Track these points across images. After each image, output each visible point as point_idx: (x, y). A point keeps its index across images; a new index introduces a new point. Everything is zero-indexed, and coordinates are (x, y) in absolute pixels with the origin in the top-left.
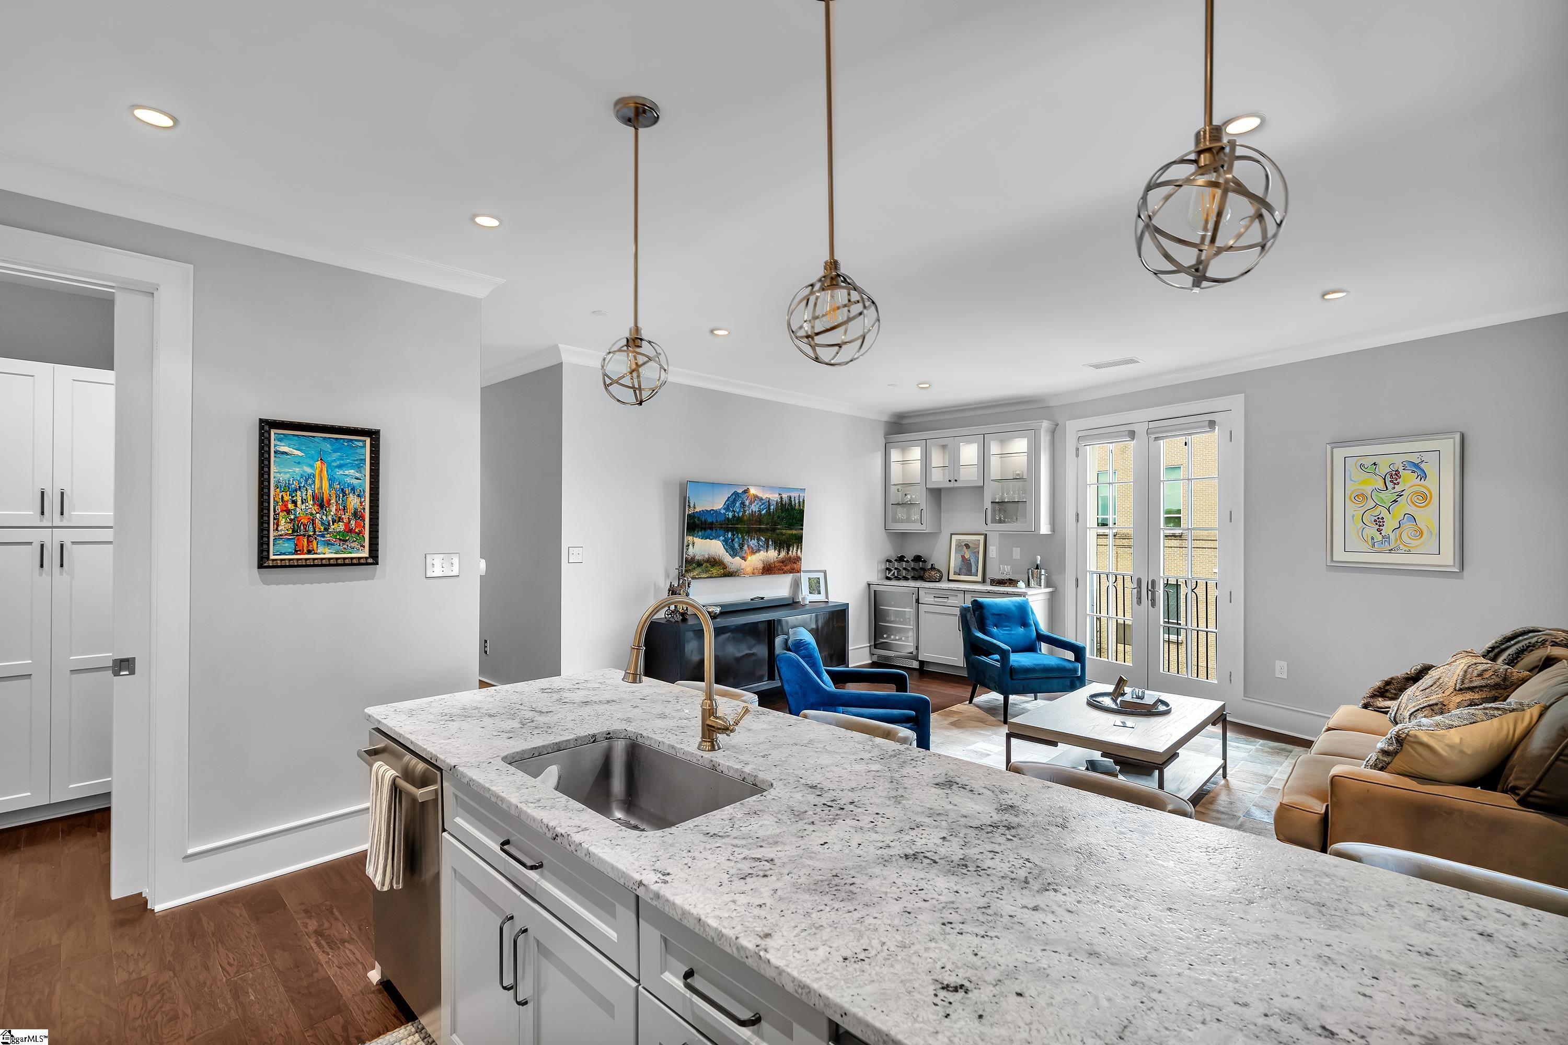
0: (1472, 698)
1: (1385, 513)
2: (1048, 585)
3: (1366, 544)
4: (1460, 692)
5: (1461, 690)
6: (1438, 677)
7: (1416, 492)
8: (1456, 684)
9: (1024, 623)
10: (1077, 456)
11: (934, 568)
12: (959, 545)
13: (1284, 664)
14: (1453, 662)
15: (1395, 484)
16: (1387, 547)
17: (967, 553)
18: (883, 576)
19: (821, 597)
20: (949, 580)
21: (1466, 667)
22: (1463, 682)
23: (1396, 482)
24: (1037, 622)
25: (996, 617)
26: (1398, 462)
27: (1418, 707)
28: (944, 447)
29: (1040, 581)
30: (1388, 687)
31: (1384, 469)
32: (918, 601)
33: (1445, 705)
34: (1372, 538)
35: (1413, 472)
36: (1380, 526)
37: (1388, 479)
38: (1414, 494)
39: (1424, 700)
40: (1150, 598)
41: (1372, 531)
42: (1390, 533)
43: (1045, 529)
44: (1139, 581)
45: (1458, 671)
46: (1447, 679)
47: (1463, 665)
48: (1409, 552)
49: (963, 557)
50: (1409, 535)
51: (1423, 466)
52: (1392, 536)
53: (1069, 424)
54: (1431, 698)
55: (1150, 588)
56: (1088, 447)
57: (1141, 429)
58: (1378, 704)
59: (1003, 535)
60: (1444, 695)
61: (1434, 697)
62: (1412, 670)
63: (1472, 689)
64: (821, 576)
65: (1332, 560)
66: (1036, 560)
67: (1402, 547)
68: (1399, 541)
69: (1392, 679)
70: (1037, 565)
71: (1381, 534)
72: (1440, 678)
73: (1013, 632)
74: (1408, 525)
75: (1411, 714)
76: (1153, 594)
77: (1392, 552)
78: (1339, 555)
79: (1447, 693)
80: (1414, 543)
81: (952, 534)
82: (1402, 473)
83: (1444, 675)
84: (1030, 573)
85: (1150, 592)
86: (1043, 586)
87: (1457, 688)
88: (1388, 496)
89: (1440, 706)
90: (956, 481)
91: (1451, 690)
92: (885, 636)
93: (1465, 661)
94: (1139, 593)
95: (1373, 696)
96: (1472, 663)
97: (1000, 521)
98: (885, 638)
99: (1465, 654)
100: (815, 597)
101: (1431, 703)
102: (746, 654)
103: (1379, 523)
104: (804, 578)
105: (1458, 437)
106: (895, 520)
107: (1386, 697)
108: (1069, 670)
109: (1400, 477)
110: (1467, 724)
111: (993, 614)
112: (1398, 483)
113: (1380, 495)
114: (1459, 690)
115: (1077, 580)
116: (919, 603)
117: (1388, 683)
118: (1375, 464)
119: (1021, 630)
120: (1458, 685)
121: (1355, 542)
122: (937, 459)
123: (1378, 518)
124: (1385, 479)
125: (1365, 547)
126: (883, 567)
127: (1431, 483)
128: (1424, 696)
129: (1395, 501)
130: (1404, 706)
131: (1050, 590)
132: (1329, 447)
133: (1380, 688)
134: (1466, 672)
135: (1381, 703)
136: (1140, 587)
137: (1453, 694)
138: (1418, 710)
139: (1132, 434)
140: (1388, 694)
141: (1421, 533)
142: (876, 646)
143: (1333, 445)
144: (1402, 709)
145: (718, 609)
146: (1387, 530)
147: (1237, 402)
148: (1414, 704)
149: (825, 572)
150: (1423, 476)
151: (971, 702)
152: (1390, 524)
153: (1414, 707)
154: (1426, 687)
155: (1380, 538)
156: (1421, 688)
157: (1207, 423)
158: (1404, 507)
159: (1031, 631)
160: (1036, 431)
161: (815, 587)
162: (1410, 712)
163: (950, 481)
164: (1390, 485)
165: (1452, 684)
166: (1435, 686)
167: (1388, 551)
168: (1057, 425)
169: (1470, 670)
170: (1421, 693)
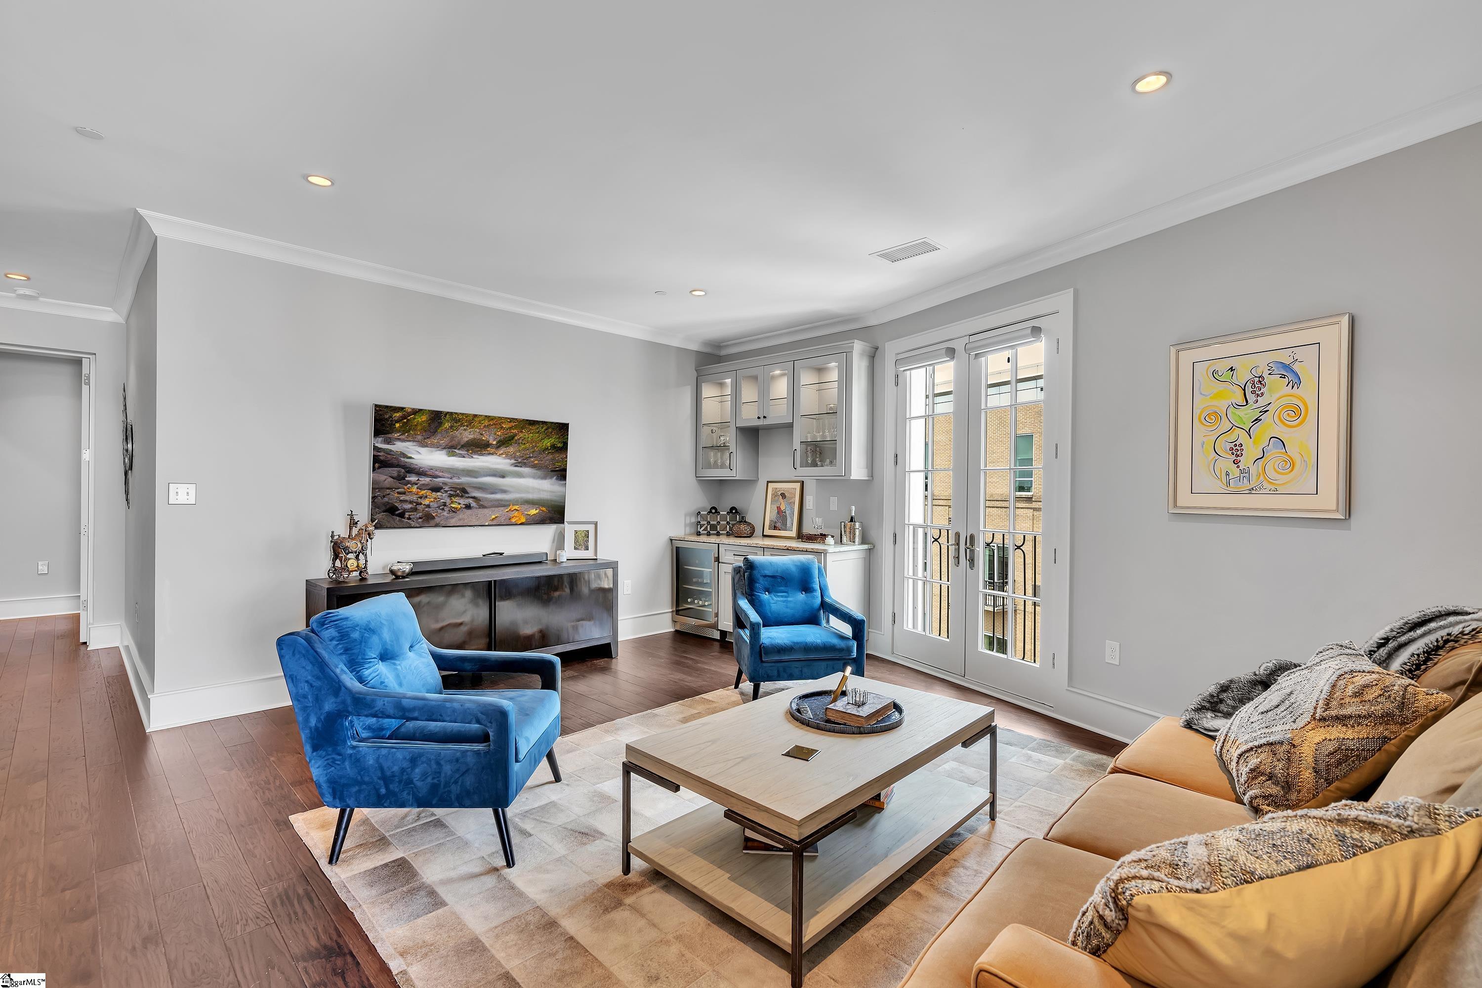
0: (1342, 736)
1: (1243, 438)
2: (864, 541)
3: (1218, 482)
4: (1321, 724)
5: (1323, 719)
6: (1288, 691)
7: (1287, 406)
8: (1315, 708)
9: (806, 586)
10: (897, 384)
11: (745, 522)
12: (775, 495)
13: (1116, 645)
14: (1316, 664)
15: (1258, 395)
16: (1246, 485)
17: (783, 504)
18: (693, 530)
19: (589, 554)
20: (764, 536)
21: (1334, 678)
22: (1327, 705)
23: (1259, 393)
24: (826, 586)
25: (769, 579)
26: (1262, 364)
27: (1250, 745)
28: (755, 378)
29: (854, 538)
30: (1224, 696)
31: (1243, 376)
32: (717, 560)
33: (1294, 746)
34: (1227, 474)
35: (1283, 376)
36: (1237, 456)
37: (1249, 390)
38: (1282, 409)
39: (1263, 731)
40: (968, 558)
41: (1227, 463)
42: (1250, 465)
43: (858, 472)
44: (958, 535)
45: (1322, 683)
46: (1302, 696)
47: (1331, 671)
48: (1275, 492)
49: (779, 508)
50: (1276, 467)
51: (1296, 367)
52: (1253, 470)
53: (888, 346)
54: (1274, 729)
55: (968, 544)
56: (908, 372)
57: (958, 345)
58: (1205, 722)
59: (821, 481)
60: (1295, 726)
61: (1279, 728)
62: (1262, 668)
63: (1341, 720)
64: (591, 528)
65: (1175, 506)
66: (851, 511)
67: (1266, 485)
68: (1262, 478)
69: (1231, 681)
70: (852, 518)
71: (1238, 467)
72: (1291, 693)
73: (789, 599)
74: (1274, 452)
75: (1241, 755)
76: (972, 551)
77: (1253, 492)
78: (1185, 499)
79: (1301, 723)
80: (1282, 479)
81: (768, 482)
82: (1268, 379)
83: (1299, 688)
84: (843, 527)
85: (968, 550)
86: (857, 543)
87: (1318, 716)
88: (1247, 414)
89: (1285, 747)
90: (765, 417)
91: (1307, 717)
92: (689, 600)
93: (1334, 664)
94: (958, 550)
95: (1200, 709)
96: (1346, 669)
97: (814, 464)
98: (688, 603)
99: (1338, 651)
100: (582, 554)
101: (1272, 739)
102: (449, 625)
103: (1237, 451)
104: (569, 530)
105: (1345, 321)
106: (709, 466)
107: (1220, 712)
108: (841, 650)
109: (1264, 386)
110: (1290, 872)
111: (765, 576)
112: (1262, 394)
113: (1237, 412)
114: (1320, 720)
115: (895, 536)
116: (719, 562)
117: (1224, 689)
118: (1232, 369)
119: (801, 596)
120: (1319, 710)
121: (1206, 481)
122: (749, 393)
123: (1236, 445)
124: (1244, 390)
125: (1219, 486)
126: (693, 520)
127: (1306, 391)
128: (1263, 725)
129: (1257, 420)
130: (1233, 737)
131: (866, 547)
132: (1173, 350)
133: (1212, 696)
134: (1334, 686)
135: (1209, 721)
136: (958, 544)
137: (1310, 727)
138: (1252, 749)
139: (951, 353)
140: (1222, 707)
141: (1293, 465)
142: (678, 612)
143: (1179, 347)
144: (1230, 742)
145: (408, 567)
146: (1246, 461)
147: (1063, 301)
148: (1247, 737)
149: (596, 524)
150: (1296, 381)
151: (736, 687)
152: (1251, 451)
153: (1246, 742)
154: (1268, 707)
155: (1237, 472)
156: (1262, 708)
157: (1029, 331)
158: (1270, 427)
159: (813, 597)
160: (849, 354)
161: (582, 541)
162: (1239, 751)
163: (759, 418)
164: (1251, 398)
165: (1309, 706)
166: (1282, 708)
167: (1247, 492)
168: (877, 349)
169: (1341, 683)
170: (1260, 717)
